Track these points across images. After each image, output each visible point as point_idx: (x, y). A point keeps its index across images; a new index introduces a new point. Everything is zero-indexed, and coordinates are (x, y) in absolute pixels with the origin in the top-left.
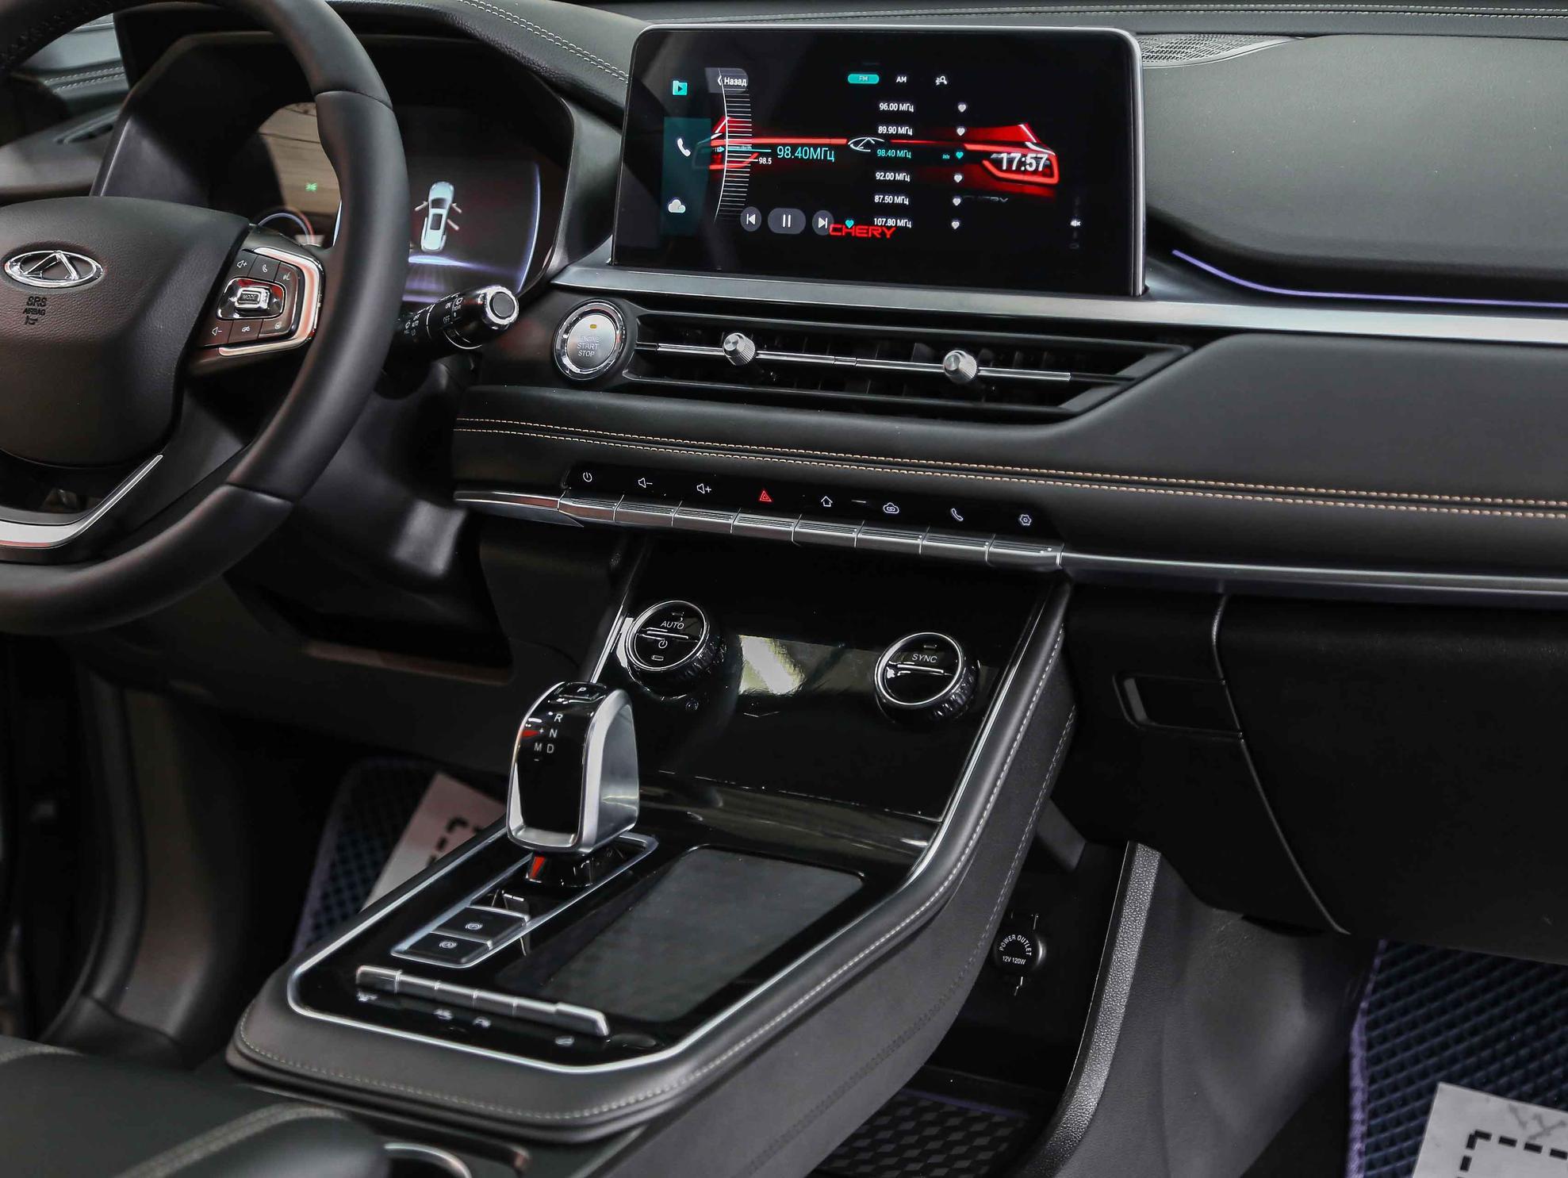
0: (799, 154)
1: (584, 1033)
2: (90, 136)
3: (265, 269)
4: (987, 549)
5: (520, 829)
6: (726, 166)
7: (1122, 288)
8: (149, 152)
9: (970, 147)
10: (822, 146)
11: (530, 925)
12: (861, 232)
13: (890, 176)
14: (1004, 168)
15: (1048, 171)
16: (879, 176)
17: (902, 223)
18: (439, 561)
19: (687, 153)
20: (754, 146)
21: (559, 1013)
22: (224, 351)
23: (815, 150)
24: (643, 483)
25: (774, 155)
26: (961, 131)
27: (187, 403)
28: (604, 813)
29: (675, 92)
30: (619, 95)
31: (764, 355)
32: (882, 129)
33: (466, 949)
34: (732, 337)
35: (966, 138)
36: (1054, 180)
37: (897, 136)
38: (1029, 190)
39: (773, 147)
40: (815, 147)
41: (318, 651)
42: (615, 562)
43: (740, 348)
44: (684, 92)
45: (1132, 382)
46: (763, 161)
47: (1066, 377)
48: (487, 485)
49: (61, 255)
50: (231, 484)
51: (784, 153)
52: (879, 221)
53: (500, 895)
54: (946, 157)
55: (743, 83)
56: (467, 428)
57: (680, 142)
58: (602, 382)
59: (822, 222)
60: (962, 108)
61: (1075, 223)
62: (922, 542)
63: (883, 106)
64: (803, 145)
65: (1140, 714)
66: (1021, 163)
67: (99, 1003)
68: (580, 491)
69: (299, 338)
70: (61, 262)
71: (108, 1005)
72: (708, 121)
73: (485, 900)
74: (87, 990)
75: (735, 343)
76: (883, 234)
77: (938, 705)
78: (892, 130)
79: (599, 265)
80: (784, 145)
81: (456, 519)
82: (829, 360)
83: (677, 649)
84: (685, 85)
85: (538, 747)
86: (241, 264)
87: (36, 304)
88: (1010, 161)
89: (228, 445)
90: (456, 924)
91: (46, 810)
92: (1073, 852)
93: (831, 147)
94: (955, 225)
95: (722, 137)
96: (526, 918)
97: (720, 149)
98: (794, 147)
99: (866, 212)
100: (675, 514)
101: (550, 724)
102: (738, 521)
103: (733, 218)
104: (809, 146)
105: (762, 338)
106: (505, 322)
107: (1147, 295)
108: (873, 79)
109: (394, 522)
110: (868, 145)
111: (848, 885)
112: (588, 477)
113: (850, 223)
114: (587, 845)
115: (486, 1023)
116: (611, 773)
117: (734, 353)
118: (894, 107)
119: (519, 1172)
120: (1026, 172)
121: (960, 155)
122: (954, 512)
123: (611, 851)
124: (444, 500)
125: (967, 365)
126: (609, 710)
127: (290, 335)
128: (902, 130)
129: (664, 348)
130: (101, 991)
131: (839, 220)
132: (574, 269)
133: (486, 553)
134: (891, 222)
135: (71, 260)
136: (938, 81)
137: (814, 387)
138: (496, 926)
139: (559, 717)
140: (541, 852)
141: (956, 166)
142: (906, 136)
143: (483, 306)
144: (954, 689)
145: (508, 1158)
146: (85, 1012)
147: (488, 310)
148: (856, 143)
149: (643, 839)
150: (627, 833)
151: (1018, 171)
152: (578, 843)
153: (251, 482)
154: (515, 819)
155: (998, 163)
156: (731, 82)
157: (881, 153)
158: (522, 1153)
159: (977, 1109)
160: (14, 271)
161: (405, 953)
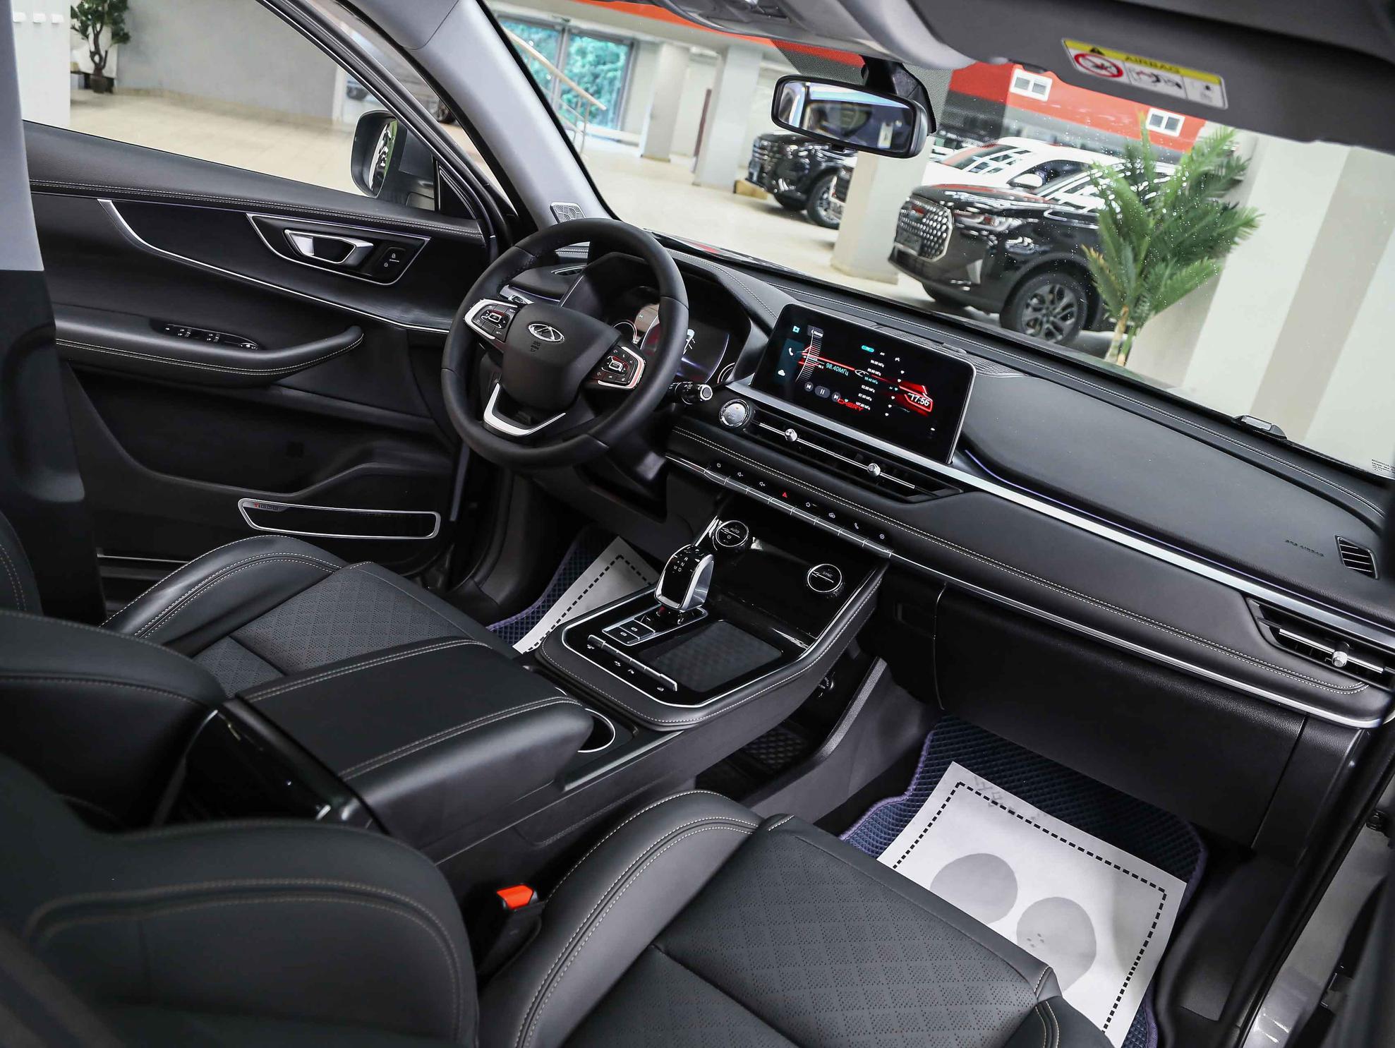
0: (835, 368)
1: (668, 688)
2: (565, 274)
3: (624, 356)
4: (865, 542)
5: (660, 595)
6: (805, 364)
7: (943, 459)
8: (587, 289)
9: (901, 387)
10: (844, 368)
11: (655, 635)
12: (850, 405)
13: (867, 388)
14: (912, 399)
15: (928, 407)
16: (863, 387)
17: (866, 407)
18: (651, 475)
19: (792, 354)
20: (818, 360)
21: (661, 677)
22: (600, 382)
23: (841, 369)
24: (740, 474)
25: (825, 366)
26: (899, 381)
27: (580, 397)
28: (693, 599)
29: (794, 330)
30: (773, 323)
31: (799, 440)
32: (869, 370)
33: (630, 638)
34: (790, 430)
35: (900, 384)
36: (930, 411)
37: (875, 374)
38: (919, 411)
39: (826, 362)
40: (842, 368)
41: (594, 489)
42: (719, 497)
43: (792, 435)
44: (797, 331)
45: (938, 498)
46: (820, 366)
47: (913, 487)
48: (679, 455)
49: (550, 328)
50: (589, 434)
51: (830, 366)
52: (858, 404)
53: (645, 618)
54: (891, 388)
55: (821, 335)
56: (679, 431)
57: (790, 349)
58: (735, 430)
59: (836, 397)
60: (902, 372)
61: (933, 429)
62: (840, 531)
63: (872, 362)
64: (837, 366)
65: (900, 617)
66: (919, 400)
67: (476, 583)
68: (714, 469)
69: (629, 387)
70: (550, 331)
71: (477, 584)
72: (802, 345)
73: (639, 619)
74: (472, 577)
75: (791, 433)
76: (858, 409)
77: (829, 594)
78: (873, 371)
79: (744, 385)
80: (830, 363)
81: (661, 462)
82: (824, 450)
83: (735, 540)
84: (798, 329)
85: (675, 568)
86: (615, 351)
87: (537, 343)
88: (915, 398)
89: (589, 416)
90: (628, 626)
91: (474, 505)
92: (855, 654)
93: (848, 370)
94: (887, 414)
95: (807, 353)
96: (654, 631)
97: (805, 357)
98: (834, 365)
99: (854, 399)
100: (748, 490)
101: (681, 559)
102: (771, 500)
103: (802, 383)
104: (840, 367)
105: (801, 434)
106: (706, 399)
107: (951, 465)
108: (872, 350)
109: (640, 457)
110: (862, 374)
111: (777, 654)
112: (719, 465)
113: (846, 401)
114: (683, 610)
115: (633, 672)
116: (700, 583)
117: (789, 437)
118: (876, 363)
119: (633, 736)
120: (919, 404)
121: (896, 389)
122: (856, 524)
123: (692, 613)
124: (661, 453)
125: (877, 471)
126: (705, 562)
127: (628, 384)
128: (877, 373)
129: (762, 425)
130: (477, 579)
131: (843, 398)
132: (735, 384)
133: (670, 477)
134: (862, 405)
135: (553, 331)
136: (896, 359)
137: (814, 458)
138: (643, 632)
139: (686, 559)
140: (664, 605)
141: (893, 392)
142: (878, 375)
143: (700, 391)
144: (835, 589)
145: (631, 730)
146: (469, 585)
147: (701, 392)
148: (858, 372)
149: (703, 611)
150: (699, 608)
151: (917, 403)
152: (680, 608)
153: (597, 436)
154: (659, 591)
155: (910, 397)
156: (816, 333)
157: (866, 378)
158: (636, 729)
159: (791, 735)
160: (532, 329)
161: (607, 632)
